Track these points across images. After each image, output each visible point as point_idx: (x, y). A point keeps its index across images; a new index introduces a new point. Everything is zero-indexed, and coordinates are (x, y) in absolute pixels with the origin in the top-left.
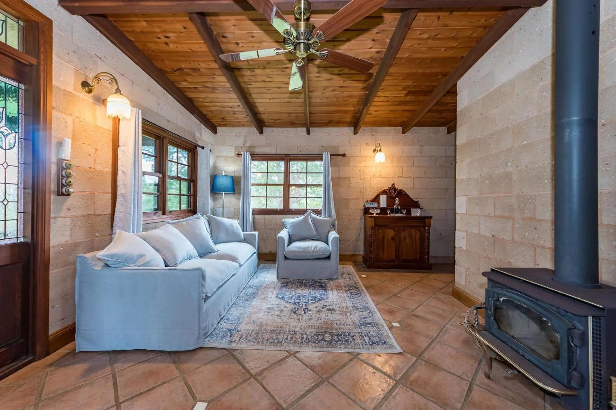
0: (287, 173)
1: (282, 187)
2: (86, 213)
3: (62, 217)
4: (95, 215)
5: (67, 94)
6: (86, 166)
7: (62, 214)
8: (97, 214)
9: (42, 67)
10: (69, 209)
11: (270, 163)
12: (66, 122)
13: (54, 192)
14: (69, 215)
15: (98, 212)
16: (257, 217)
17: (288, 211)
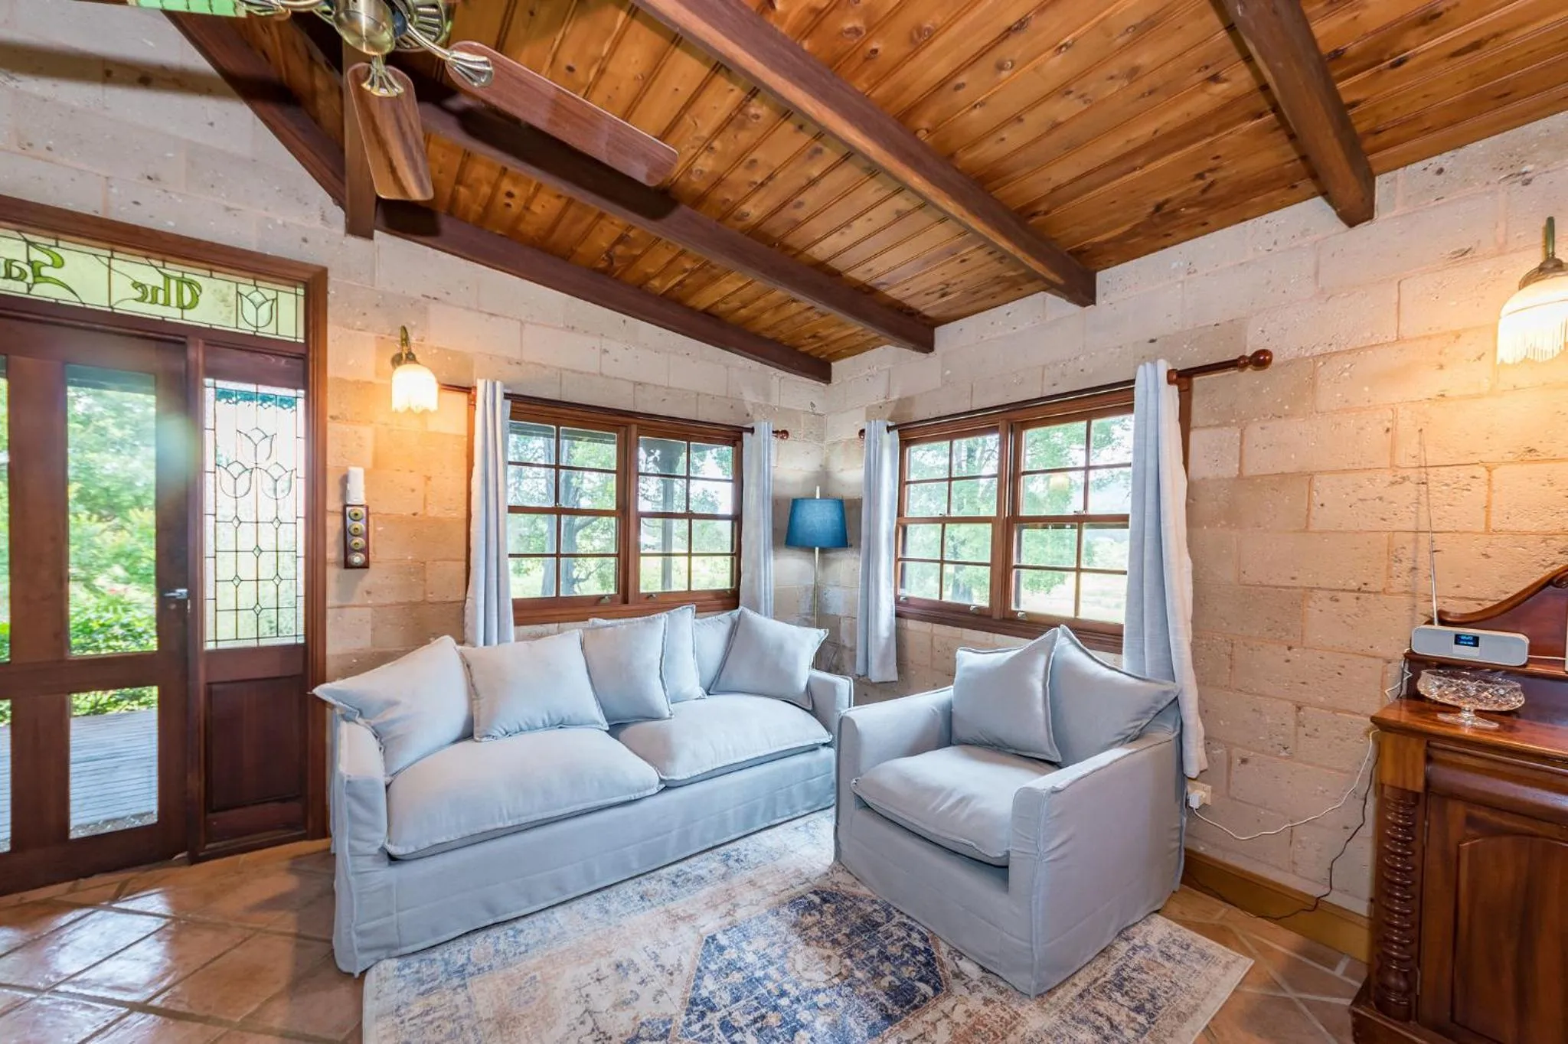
0: (1011, 476)
1: (989, 526)
2: (405, 600)
3: (355, 606)
4: (424, 602)
5: (362, 386)
6: (406, 512)
7: (355, 601)
8: (430, 600)
9: (311, 355)
10: (368, 593)
11: (962, 445)
12: (360, 438)
13: (337, 563)
14: (370, 602)
15: (431, 597)
16: (912, 625)
17: (1004, 619)
